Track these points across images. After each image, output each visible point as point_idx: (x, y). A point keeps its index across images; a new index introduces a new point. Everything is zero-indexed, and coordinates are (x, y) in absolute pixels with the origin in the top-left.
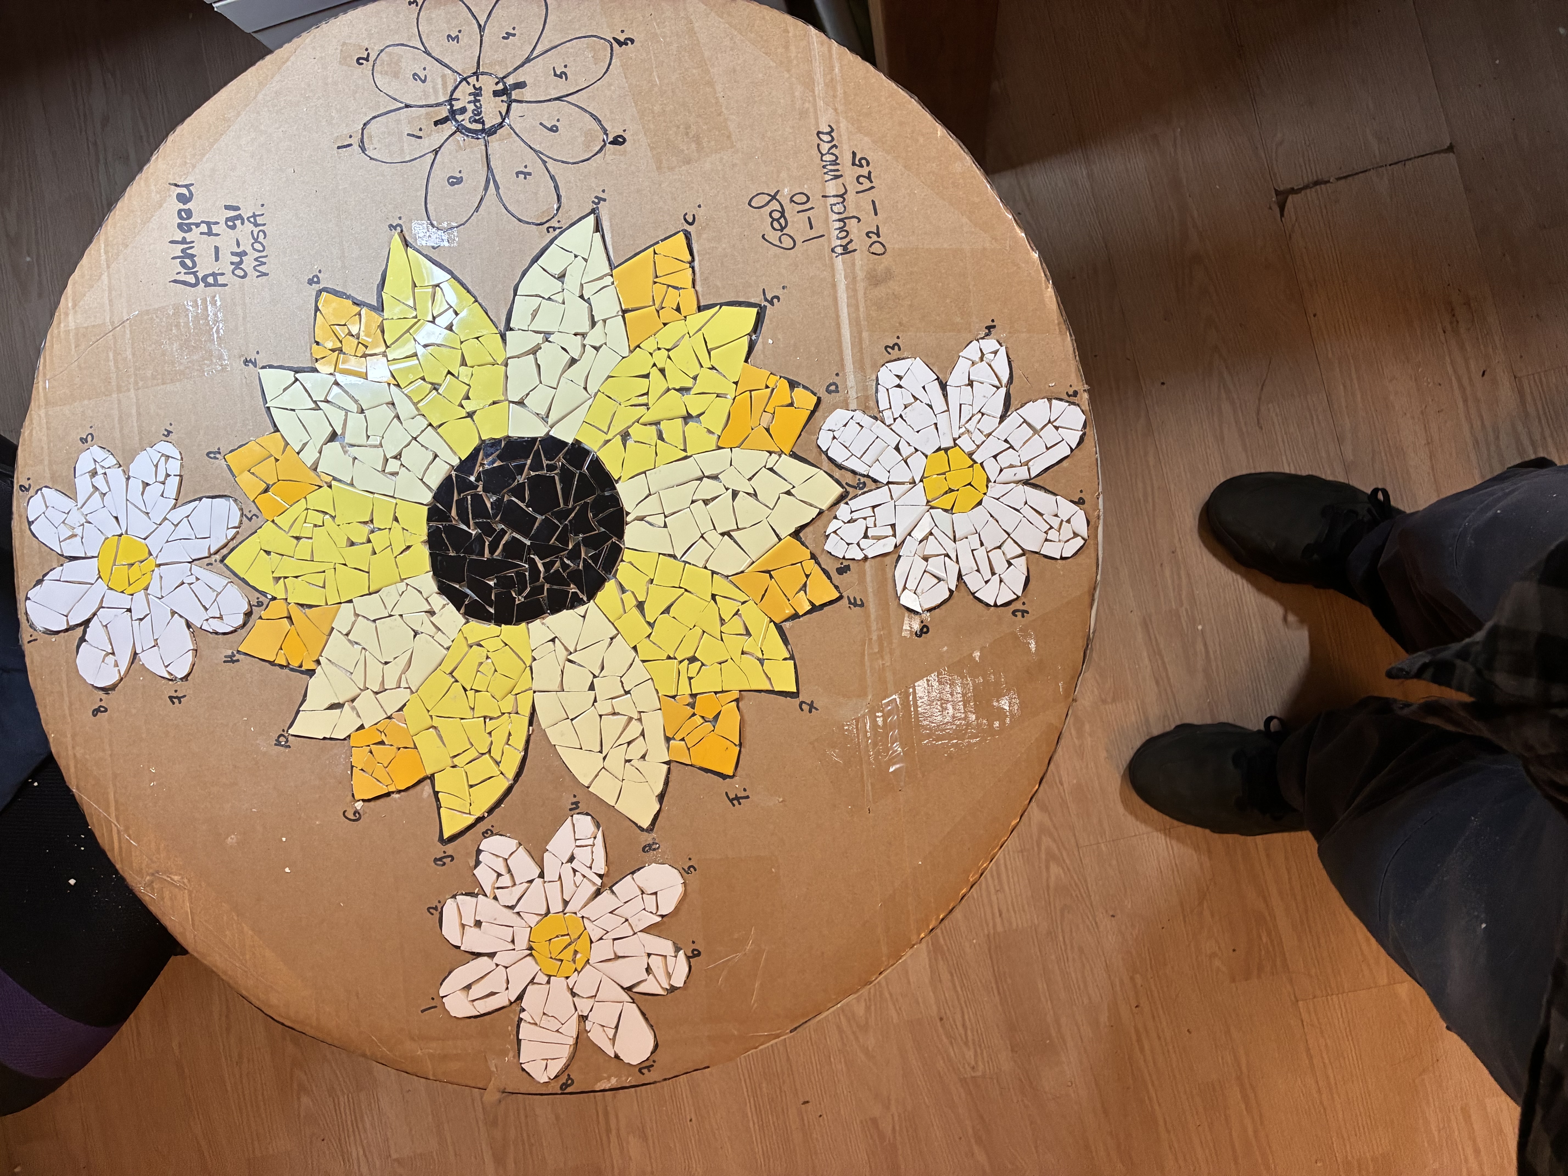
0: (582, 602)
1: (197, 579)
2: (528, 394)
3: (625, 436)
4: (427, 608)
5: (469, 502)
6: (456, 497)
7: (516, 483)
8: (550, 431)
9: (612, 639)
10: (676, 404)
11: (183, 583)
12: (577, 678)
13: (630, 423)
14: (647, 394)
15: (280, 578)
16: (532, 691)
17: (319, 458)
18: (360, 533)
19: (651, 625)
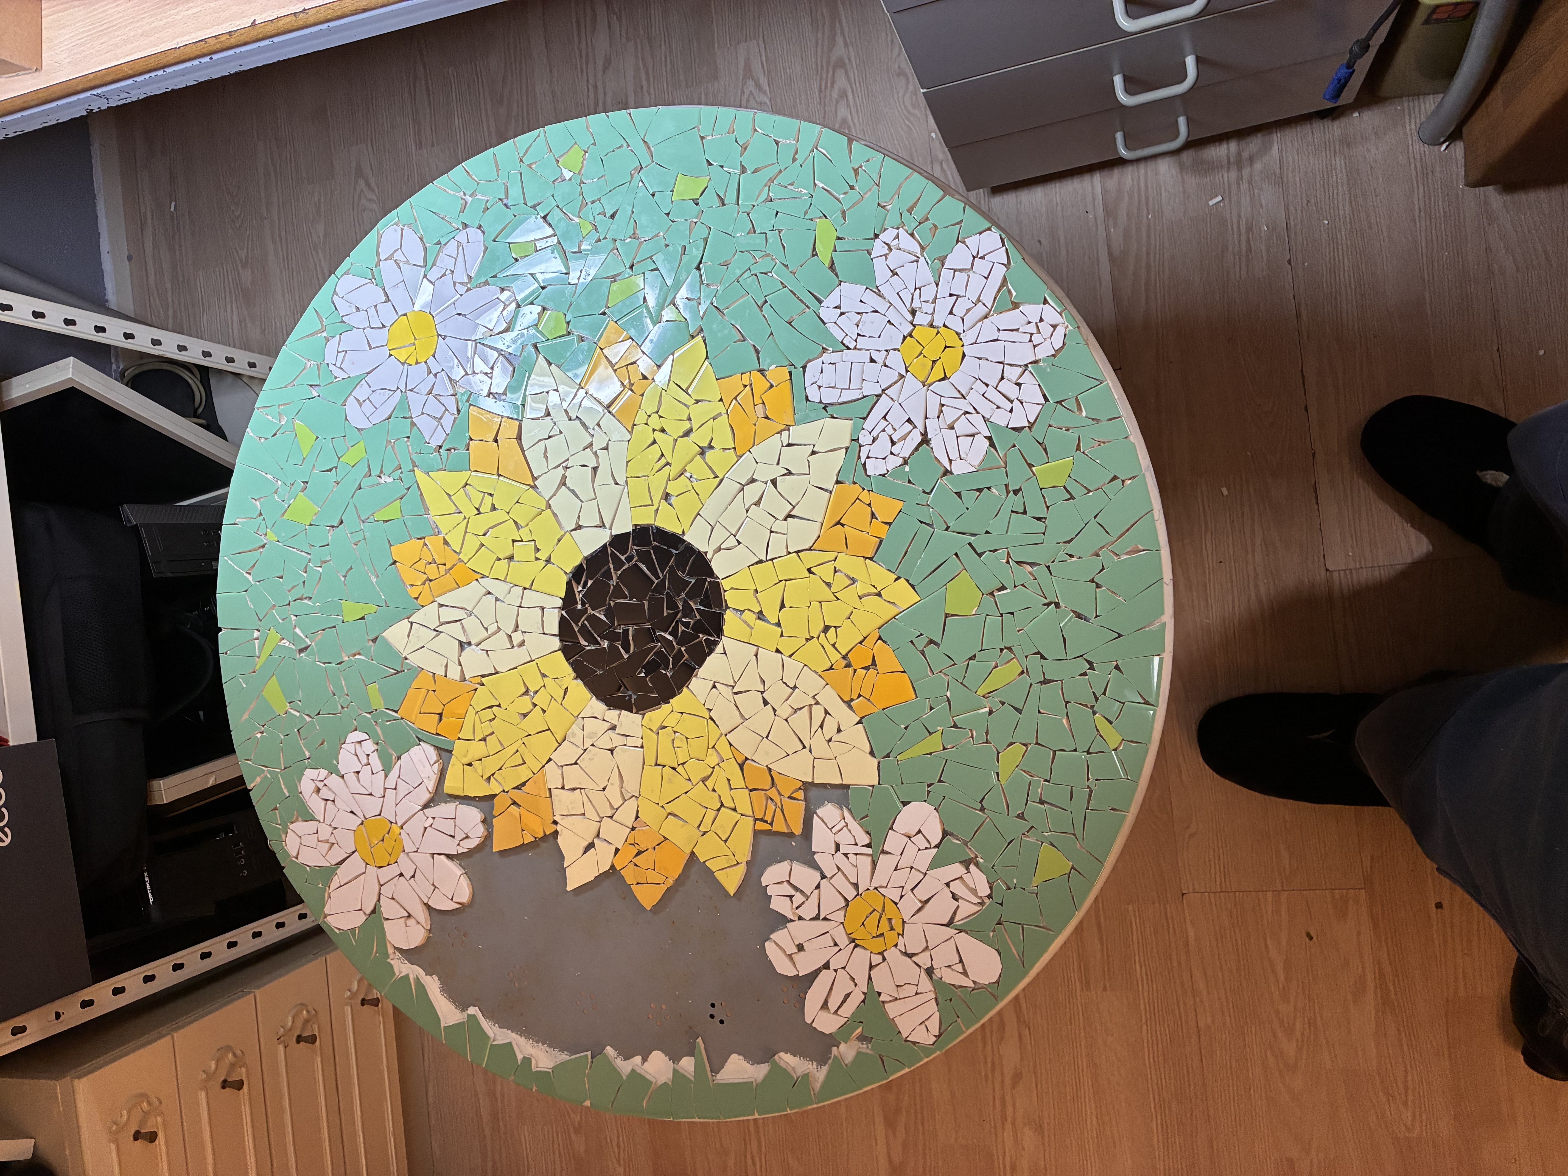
0: (716, 643)
1: (434, 818)
2: (579, 517)
3: (667, 496)
4: (608, 725)
5: (588, 625)
6: (576, 630)
7: (612, 587)
8: (611, 533)
9: (756, 656)
10: (688, 446)
11: (426, 828)
12: (750, 702)
13: (665, 485)
14: (663, 455)
15: (489, 778)
16: (723, 736)
17: (462, 669)
18: (525, 704)
19: (778, 624)
